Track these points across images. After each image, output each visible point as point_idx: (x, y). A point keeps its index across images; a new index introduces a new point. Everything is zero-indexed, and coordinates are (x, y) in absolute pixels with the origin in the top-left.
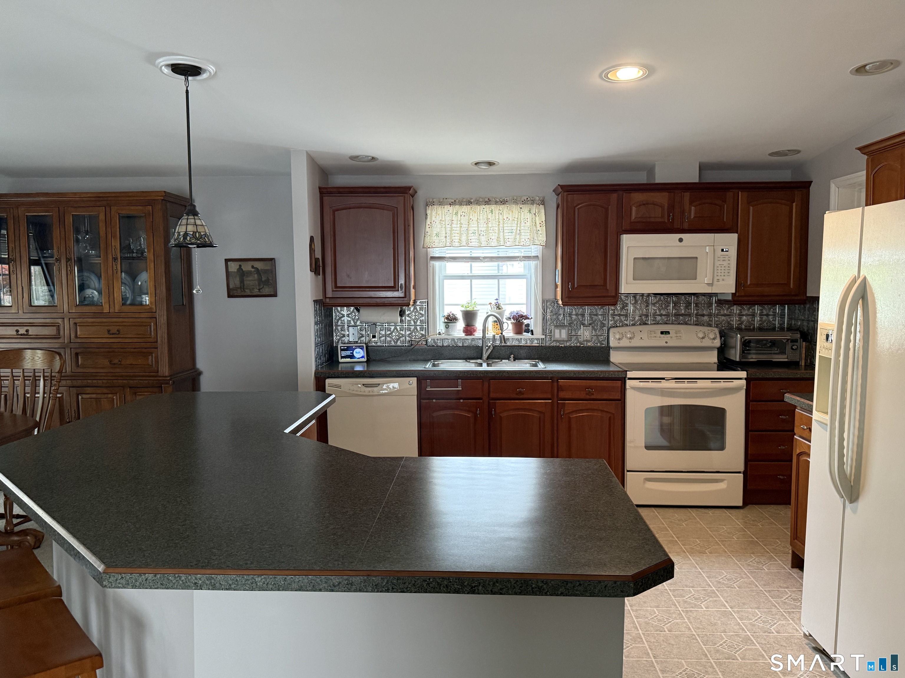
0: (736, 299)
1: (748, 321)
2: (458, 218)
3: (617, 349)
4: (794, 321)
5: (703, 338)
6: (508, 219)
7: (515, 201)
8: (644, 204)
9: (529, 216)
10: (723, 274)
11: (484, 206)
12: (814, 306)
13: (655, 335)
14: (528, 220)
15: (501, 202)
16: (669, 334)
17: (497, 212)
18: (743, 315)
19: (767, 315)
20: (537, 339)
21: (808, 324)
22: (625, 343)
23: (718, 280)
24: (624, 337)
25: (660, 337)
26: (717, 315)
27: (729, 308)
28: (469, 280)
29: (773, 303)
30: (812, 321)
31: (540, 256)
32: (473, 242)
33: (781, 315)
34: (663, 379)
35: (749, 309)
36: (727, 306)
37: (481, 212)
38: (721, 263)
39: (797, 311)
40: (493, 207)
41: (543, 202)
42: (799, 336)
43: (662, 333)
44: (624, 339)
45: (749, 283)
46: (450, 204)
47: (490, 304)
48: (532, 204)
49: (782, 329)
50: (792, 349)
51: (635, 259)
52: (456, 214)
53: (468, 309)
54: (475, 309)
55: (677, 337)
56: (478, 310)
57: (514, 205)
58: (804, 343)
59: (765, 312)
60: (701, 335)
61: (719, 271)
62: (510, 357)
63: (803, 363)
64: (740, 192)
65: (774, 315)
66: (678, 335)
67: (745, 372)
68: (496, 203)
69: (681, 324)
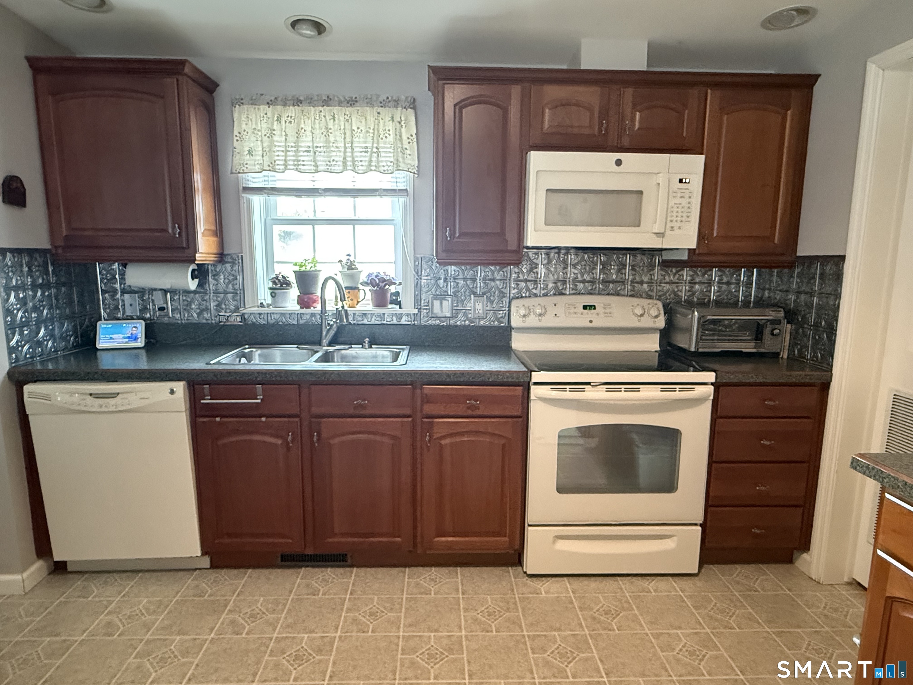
0: (695, 258)
1: (702, 291)
2: (281, 126)
3: (522, 330)
4: (769, 293)
5: (642, 315)
6: (359, 131)
7: (370, 102)
8: (563, 105)
9: (390, 126)
10: (679, 219)
11: (321, 108)
12: (812, 270)
13: (575, 310)
14: (391, 133)
15: (348, 103)
16: (595, 309)
17: (342, 119)
18: (695, 283)
19: (728, 283)
20: (408, 315)
21: (798, 298)
22: (533, 321)
23: (672, 227)
24: (532, 313)
25: (582, 314)
26: (660, 283)
27: (677, 272)
28: (311, 227)
29: (737, 267)
30: (806, 293)
31: (410, 190)
32: (307, 165)
33: (747, 284)
34: (589, 384)
35: (703, 275)
36: (674, 271)
37: (317, 118)
38: (678, 201)
39: (775, 279)
40: (336, 109)
41: (413, 105)
42: (782, 314)
43: (585, 307)
44: (532, 316)
45: (715, 235)
46: (268, 103)
47: (340, 261)
48: (396, 107)
49: (746, 304)
50: (772, 334)
51: (548, 190)
52: (279, 120)
53: (303, 269)
54: (317, 268)
55: (605, 313)
56: (319, 271)
57: (368, 108)
58: (789, 326)
59: (725, 280)
60: (639, 311)
61: (675, 214)
62: (364, 342)
63: (785, 355)
64: (709, 91)
65: (738, 284)
66: (608, 310)
67: (713, 374)
68: (340, 104)
69: (612, 294)
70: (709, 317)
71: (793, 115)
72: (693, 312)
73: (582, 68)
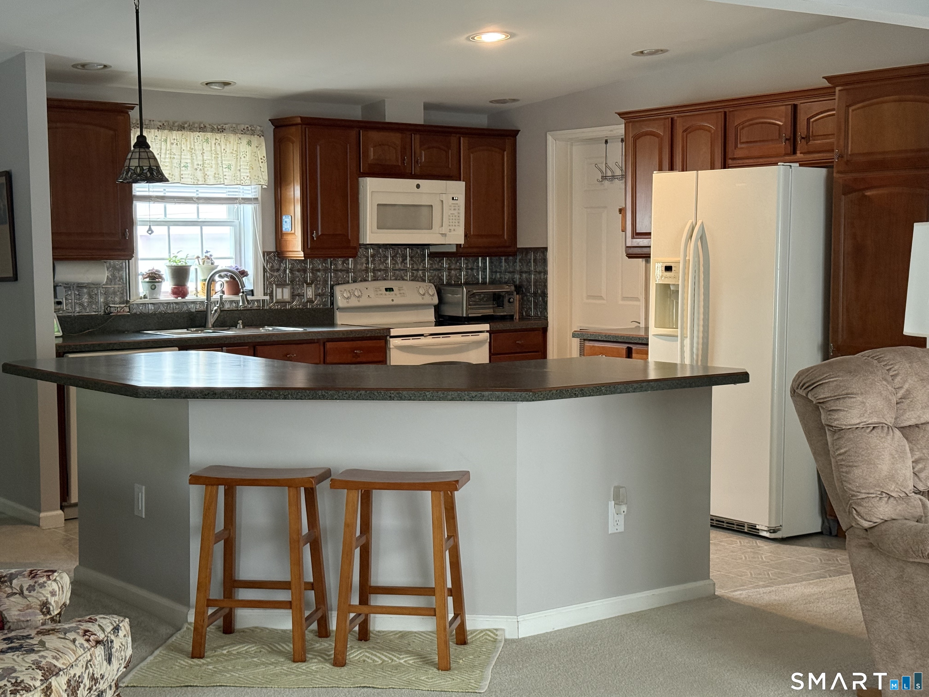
0: (461, 250)
1: (456, 275)
2: (167, 146)
3: (344, 309)
4: (500, 275)
5: (424, 295)
6: (225, 151)
7: (234, 131)
8: (380, 145)
9: (248, 149)
10: (454, 224)
11: (198, 134)
12: (529, 257)
13: (381, 292)
14: (247, 154)
15: (219, 130)
16: (393, 291)
17: (214, 142)
18: (452, 269)
19: (472, 269)
20: (258, 301)
21: (521, 275)
22: (354, 302)
23: (450, 230)
24: (352, 296)
25: (386, 295)
26: (430, 270)
27: (440, 261)
28: (166, 227)
29: (476, 256)
30: (526, 272)
31: (260, 199)
32: (185, 178)
33: (484, 269)
34: (422, 335)
35: (456, 263)
36: (438, 260)
37: (196, 141)
38: (453, 212)
39: (503, 264)
40: (209, 135)
41: (263, 134)
42: (513, 288)
43: (387, 290)
44: (353, 298)
45: (471, 234)
46: (158, 128)
47: (198, 257)
48: (253, 134)
49: (484, 283)
50: (509, 302)
51: (378, 205)
52: (166, 141)
53: (180, 264)
54: (188, 264)
55: (400, 294)
56: (191, 266)
57: (232, 135)
58: (518, 296)
59: (470, 266)
60: (422, 291)
61: (454, 221)
63: (517, 316)
64: (462, 138)
65: (478, 270)
66: (401, 292)
67: (488, 325)
68: (213, 130)
69: (399, 279)
70: (474, 291)
71: (507, 154)
72: (463, 289)
73: (387, 120)
